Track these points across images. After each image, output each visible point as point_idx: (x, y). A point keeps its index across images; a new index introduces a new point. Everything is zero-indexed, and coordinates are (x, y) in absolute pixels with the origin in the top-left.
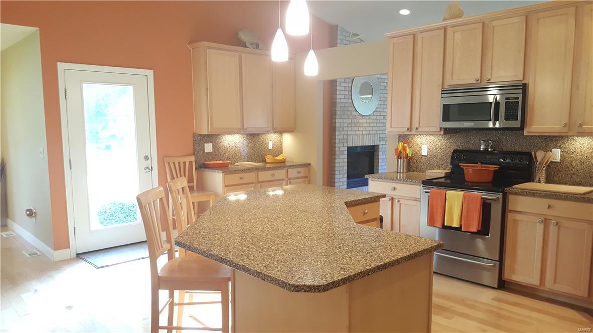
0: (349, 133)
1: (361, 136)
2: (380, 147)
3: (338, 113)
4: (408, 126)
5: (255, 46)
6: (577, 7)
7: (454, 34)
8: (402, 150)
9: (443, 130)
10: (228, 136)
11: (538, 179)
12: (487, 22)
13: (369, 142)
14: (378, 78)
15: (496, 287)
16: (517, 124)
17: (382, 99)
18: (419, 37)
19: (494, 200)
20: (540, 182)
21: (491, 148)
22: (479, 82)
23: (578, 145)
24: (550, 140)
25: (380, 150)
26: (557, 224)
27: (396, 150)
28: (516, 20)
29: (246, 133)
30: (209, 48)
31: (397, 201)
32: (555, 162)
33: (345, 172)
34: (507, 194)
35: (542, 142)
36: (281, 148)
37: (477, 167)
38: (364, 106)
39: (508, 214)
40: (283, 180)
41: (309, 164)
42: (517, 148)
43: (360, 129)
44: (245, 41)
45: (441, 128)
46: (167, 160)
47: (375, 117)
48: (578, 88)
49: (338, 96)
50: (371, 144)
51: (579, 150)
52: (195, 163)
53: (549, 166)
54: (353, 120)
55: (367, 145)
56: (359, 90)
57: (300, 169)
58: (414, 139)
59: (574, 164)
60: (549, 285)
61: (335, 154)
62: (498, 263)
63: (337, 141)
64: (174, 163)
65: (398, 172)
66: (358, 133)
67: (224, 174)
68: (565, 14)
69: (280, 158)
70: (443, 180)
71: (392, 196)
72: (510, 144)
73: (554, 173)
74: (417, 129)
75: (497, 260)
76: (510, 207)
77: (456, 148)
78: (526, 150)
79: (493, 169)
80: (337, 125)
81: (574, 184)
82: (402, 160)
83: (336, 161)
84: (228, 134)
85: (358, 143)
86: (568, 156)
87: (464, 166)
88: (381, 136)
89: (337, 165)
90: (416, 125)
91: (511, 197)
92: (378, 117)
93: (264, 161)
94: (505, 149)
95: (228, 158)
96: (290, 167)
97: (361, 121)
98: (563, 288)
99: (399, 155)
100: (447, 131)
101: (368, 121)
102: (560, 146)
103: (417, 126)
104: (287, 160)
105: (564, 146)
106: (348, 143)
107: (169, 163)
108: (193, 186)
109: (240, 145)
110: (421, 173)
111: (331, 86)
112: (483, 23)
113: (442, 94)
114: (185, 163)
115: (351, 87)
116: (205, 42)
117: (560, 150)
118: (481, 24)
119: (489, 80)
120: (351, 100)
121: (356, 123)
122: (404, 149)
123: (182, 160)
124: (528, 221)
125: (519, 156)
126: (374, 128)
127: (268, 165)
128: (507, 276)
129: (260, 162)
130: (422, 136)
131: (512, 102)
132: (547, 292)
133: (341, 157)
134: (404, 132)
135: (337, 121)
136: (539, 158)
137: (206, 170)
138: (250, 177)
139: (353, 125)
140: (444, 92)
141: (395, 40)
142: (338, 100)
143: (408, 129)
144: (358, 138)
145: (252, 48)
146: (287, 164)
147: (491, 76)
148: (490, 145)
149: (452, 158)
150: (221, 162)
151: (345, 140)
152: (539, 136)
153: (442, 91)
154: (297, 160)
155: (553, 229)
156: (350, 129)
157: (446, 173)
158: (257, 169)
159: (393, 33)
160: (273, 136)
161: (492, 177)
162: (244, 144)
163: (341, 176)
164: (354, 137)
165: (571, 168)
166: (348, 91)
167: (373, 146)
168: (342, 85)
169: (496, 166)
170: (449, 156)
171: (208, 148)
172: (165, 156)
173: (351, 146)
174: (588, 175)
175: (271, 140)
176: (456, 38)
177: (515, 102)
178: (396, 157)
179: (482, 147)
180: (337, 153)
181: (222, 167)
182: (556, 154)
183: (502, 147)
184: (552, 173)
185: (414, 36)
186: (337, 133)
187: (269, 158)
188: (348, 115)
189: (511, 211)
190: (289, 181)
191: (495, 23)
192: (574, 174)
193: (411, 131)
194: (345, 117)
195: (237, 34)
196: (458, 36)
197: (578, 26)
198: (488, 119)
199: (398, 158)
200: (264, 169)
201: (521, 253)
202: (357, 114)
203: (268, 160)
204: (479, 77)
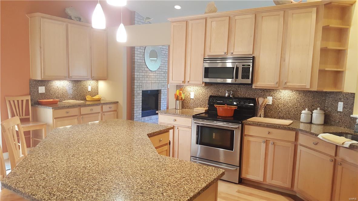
0: (143, 81)
1: (150, 84)
2: (162, 91)
3: (136, 68)
4: (183, 80)
5: (78, 19)
6: (284, 11)
7: (211, 23)
8: (179, 95)
9: (204, 83)
10: (58, 81)
11: (260, 115)
12: (231, 16)
13: (155, 88)
14: (161, 48)
15: (238, 183)
16: (249, 81)
17: (163, 61)
18: (190, 23)
19: (236, 128)
20: (261, 117)
21: (232, 95)
22: (226, 54)
23: (282, 94)
24: (267, 91)
25: (162, 93)
26: (274, 143)
27: (175, 95)
28: (250, 16)
29: (72, 80)
30: (43, 17)
31: (177, 128)
32: (269, 105)
33: (141, 106)
34: (244, 125)
35: (262, 92)
36: (98, 90)
37: (224, 107)
38: (153, 65)
39: (245, 137)
40: (99, 113)
41: (118, 102)
42: (247, 96)
43: (150, 79)
44: (70, 15)
45: (203, 82)
46: (7, 99)
47: (159, 72)
48: (285, 61)
49: (136, 58)
50: (157, 89)
51: (283, 98)
52: (31, 101)
53: (265, 107)
54: (145, 74)
55: (154, 89)
56: (149, 55)
57: (111, 105)
58: (186, 88)
59: (280, 106)
60: (269, 181)
61: (134, 95)
62: (238, 167)
63: (135, 87)
64: (14, 101)
65: (176, 109)
66: (148, 82)
67: (53, 109)
68: (278, 15)
69: (96, 97)
70: (204, 115)
71: (173, 125)
72: (242, 93)
73: (268, 111)
74: (188, 82)
75: (238, 166)
76: (246, 133)
77: (211, 94)
78: (252, 97)
79: (235, 108)
80: (136, 76)
81: (279, 118)
82: (179, 101)
83: (135, 99)
84: (57, 80)
85: (149, 88)
86: (276, 101)
87: (217, 106)
88: (163, 84)
89: (135, 102)
90: (187, 79)
91: (246, 126)
92: (161, 73)
93: (85, 99)
94: (240, 96)
95: (57, 97)
96: (104, 104)
97: (150, 74)
98: (277, 182)
99: (177, 99)
100: (206, 84)
101: (154, 75)
102: (272, 95)
103: (189, 80)
104: (102, 99)
105: (274, 95)
106: (143, 88)
107: (9, 101)
108: (29, 118)
109: (67, 88)
110: (190, 110)
111: (131, 51)
112: (229, 17)
113: (204, 60)
114: (22, 101)
115: (144, 52)
116: (40, 13)
117: (272, 97)
118: (228, 18)
119: (232, 53)
120: (144, 61)
121: (147, 76)
122: (180, 94)
123: (20, 99)
124: (256, 142)
125: (248, 100)
126: (158, 79)
127: (88, 103)
128: (244, 176)
129: (82, 100)
130: (191, 86)
131: (246, 67)
132: (267, 185)
133: (138, 97)
134: (180, 84)
135: (136, 74)
136: (260, 102)
137: (40, 106)
138: (74, 111)
139: (146, 77)
140: (205, 59)
141: (175, 24)
142: (136, 60)
143: (183, 82)
144: (149, 85)
145: (76, 20)
146: (102, 102)
147: (234, 51)
148: (231, 94)
149: (209, 100)
150: (52, 100)
151: (141, 86)
152: (260, 89)
153: (204, 59)
154: (109, 99)
155: (271, 147)
156: (143, 79)
157: (206, 110)
158: (80, 106)
159: (173, 19)
160: (92, 82)
161: (233, 114)
162: (69, 88)
163: (138, 109)
164: (146, 84)
165: (278, 108)
166: (143, 55)
167: (158, 90)
168: (138, 51)
169: (236, 107)
170: (207, 99)
171: (42, 90)
172: (7, 96)
173: (144, 90)
174: (288, 113)
175: (90, 85)
176: (213, 25)
177: (248, 67)
178: (175, 99)
179: (227, 95)
180: (136, 94)
181: (53, 105)
182: (270, 100)
183: (238, 95)
184: (267, 111)
185: (187, 22)
186: (136, 81)
187: (88, 98)
188: (142, 71)
189: (246, 135)
190: (103, 114)
191: (237, 17)
192: (279, 112)
193: (185, 83)
194: (141, 71)
195: (65, 10)
196: (214, 24)
197: (285, 23)
198: (232, 78)
199: (177, 100)
200: (85, 106)
201: (252, 161)
202: (148, 70)
203: (87, 99)
204: (226, 51)
